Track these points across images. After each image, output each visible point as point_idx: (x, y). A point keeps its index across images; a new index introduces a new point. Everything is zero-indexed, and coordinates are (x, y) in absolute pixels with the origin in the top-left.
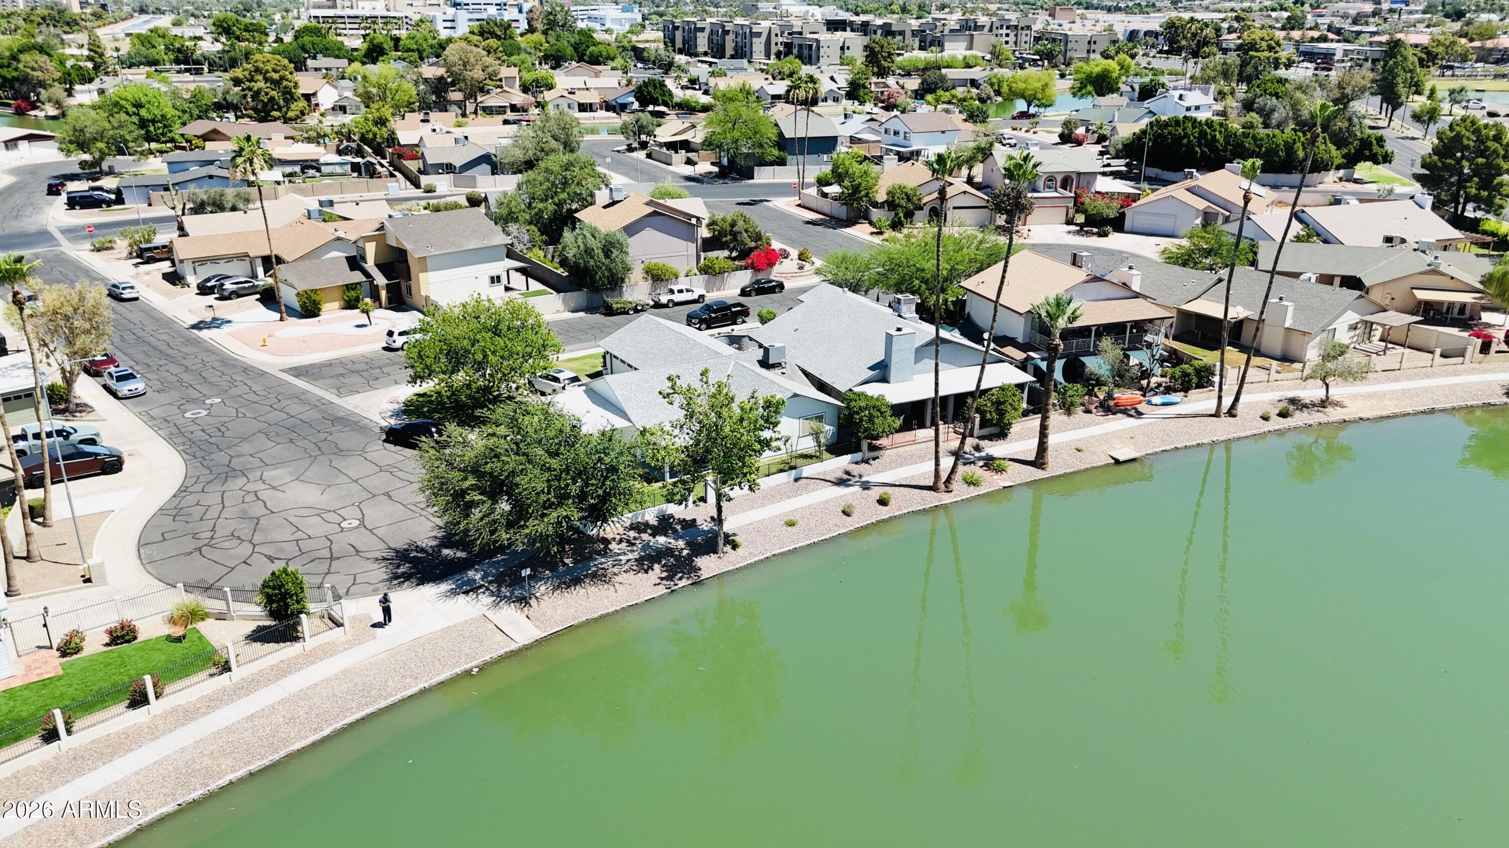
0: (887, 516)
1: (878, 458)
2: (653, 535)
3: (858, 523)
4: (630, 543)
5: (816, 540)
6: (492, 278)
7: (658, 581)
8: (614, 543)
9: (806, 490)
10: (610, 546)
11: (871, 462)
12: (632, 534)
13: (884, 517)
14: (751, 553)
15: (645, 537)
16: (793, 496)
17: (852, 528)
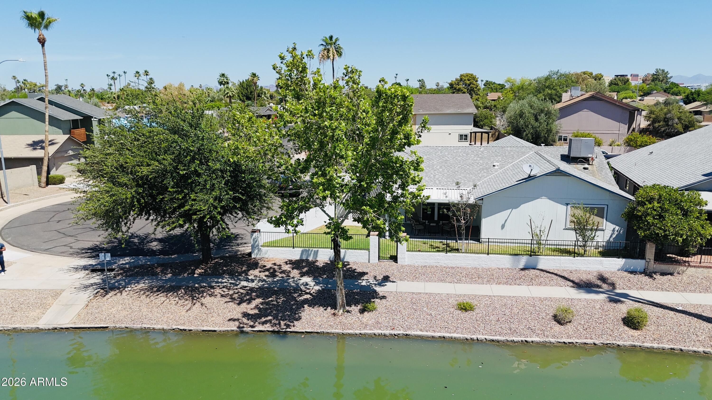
0: (628, 343)
1: (672, 274)
2: (302, 275)
3: (569, 337)
4: (273, 274)
5: (481, 337)
6: (461, 136)
7: (239, 316)
8: (259, 269)
9: (531, 282)
10: (251, 272)
11: (658, 277)
12: (287, 268)
13: (620, 343)
14: (378, 323)
15: (295, 273)
16: (506, 283)
17: (553, 340)
